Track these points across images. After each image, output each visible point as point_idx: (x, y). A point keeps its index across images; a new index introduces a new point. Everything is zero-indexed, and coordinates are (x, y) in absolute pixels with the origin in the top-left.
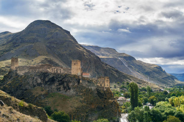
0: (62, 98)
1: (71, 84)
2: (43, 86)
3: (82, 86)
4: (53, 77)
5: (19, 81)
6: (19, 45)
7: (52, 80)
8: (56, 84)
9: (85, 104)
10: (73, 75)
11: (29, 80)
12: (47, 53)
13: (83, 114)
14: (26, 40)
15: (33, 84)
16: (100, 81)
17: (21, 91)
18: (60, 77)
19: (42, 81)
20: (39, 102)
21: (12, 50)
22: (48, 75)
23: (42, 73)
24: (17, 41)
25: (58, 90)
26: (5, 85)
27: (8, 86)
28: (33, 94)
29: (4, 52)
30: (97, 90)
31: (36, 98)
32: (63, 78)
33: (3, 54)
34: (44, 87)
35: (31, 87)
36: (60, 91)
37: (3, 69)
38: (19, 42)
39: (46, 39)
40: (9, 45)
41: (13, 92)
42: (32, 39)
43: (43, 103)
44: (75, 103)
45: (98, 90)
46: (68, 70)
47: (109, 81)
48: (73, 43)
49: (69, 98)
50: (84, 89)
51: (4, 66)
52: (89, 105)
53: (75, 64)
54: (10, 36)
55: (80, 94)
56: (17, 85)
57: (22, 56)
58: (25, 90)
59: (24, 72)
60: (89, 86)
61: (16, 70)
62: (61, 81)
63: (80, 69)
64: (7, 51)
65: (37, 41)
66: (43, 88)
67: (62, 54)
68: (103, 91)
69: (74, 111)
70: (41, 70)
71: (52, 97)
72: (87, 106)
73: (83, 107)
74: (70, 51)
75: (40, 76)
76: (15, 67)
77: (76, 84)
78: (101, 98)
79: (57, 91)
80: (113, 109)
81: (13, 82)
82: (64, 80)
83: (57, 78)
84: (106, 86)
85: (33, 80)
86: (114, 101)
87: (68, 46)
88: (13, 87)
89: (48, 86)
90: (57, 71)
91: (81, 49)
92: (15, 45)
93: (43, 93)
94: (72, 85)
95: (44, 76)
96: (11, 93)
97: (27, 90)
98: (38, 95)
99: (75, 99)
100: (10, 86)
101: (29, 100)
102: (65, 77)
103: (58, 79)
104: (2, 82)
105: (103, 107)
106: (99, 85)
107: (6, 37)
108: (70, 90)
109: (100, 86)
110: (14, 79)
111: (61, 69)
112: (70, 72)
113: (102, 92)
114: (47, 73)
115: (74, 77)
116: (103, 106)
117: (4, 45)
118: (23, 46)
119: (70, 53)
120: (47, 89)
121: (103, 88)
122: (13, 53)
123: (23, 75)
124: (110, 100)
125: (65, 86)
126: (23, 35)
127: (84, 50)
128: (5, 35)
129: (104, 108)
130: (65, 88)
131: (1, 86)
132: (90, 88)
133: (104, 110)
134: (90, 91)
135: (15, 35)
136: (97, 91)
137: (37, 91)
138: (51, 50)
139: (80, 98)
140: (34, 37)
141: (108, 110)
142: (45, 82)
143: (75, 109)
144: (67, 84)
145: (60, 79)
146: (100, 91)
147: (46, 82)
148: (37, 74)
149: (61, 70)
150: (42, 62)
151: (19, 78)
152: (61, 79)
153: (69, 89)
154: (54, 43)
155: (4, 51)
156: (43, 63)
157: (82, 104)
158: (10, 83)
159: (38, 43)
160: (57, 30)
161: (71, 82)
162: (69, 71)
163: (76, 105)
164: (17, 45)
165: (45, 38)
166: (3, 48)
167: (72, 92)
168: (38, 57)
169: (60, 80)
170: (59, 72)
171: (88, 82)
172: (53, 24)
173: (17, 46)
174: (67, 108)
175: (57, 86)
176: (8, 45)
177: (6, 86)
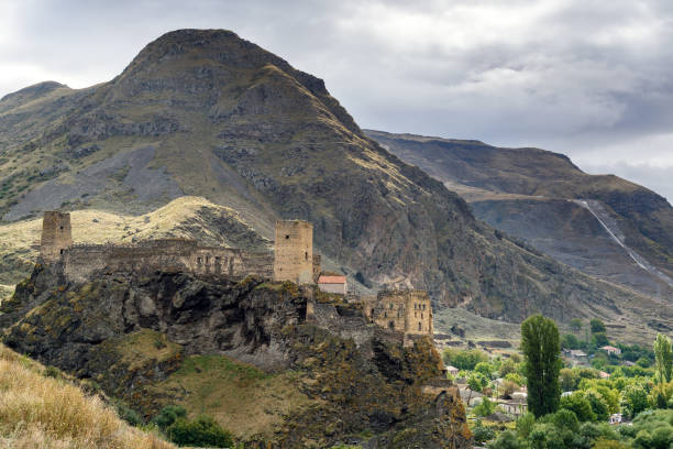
0: (237, 379)
1: (270, 322)
2: (163, 325)
3: (315, 329)
4: (202, 293)
5: (69, 305)
6: (94, 149)
7: (199, 305)
8: (216, 318)
9: (325, 402)
10: (279, 283)
11: (106, 304)
12: (215, 184)
13: (313, 442)
14: (123, 126)
15: (125, 320)
16: (388, 306)
17: (79, 345)
18: (230, 289)
19: (160, 306)
20: (145, 392)
21: (67, 170)
22: (183, 284)
23: (158, 273)
24: (85, 129)
25: (224, 344)
26: (18, 324)
27: (28, 325)
28: (124, 360)
29: (30, 179)
30: (376, 345)
31: (135, 374)
32: (242, 296)
33: (25, 192)
34: (166, 332)
35: (117, 332)
36: (229, 348)
37: (20, 257)
38: (95, 134)
39: (212, 117)
40: (54, 150)
41: (48, 349)
42: (149, 120)
43: (158, 396)
44: (283, 396)
45: (381, 347)
46: (261, 264)
47: (428, 308)
48: (336, 135)
49: (262, 378)
50: (322, 340)
51: (26, 246)
52: (340, 407)
53: (287, 237)
54: (62, 101)
55: (306, 360)
56: (63, 323)
57: (106, 199)
58: (93, 343)
59: (88, 270)
60: (342, 329)
61: (61, 264)
62: (233, 306)
63: (310, 259)
64: (43, 177)
65: (175, 128)
66: (164, 336)
67: (284, 187)
68: (400, 347)
69: (278, 429)
70: (154, 261)
71: (199, 371)
72: (331, 409)
73: (313, 412)
74: (321, 171)
75: (152, 287)
76: (57, 251)
77: (291, 322)
78: (391, 377)
79: (220, 348)
80: (436, 422)
81: (48, 310)
82: (245, 301)
83: (219, 296)
84: (413, 330)
85: (124, 301)
86: (444, 392)
87: (312, 149)
88: (47, 331)
89: (184, 327)
90: (217, 265)
91: (373, 163)
92: (79, 150)
93: (162, 355)
94: (274, 325)
95: (167, 289)
96: (42, 354)
97: (99, 342)
98: (140, 364)
99: (287, 381)
100: (36, 325)
101: (106, 381)
102: (250, 291)
103: (223, 298)
104: (9, 312)
105: (397, 418)
106: (384, 324)
107: (48, 109)
108: (268, 345)
109: (390, 331)
110: (52, 296)
111: (232, 259)
112: (270, 272)
113: (395, 354)
114: (177, 274)
115: (283, 292)
116: (397, 411)
117: (33, 147)
118: (111, 155)
119: (321, 180)
120: (180, 342)
121: (400, 336)
122: (67, 187)
123: (85, 283)
124: (427, 389)
125: (250, 327)
126: (113, 100)
127: (391, 166)
128: (41, 100)
129: (400, 421)
130: (248, 335)
131: (3, 326)
132: (344, 335)
133: (402, 428)
134: (344, 347)
135: (81, 101)
136: (376, 350)
137: (138, 347)
138: (234, 168)
139: (303, 376)
140: (159, 110)
141: (415, 430)
142: (169, 312)
143: (282, 421)
144: (257, 321)
145: (230, 299)
146: (385, 351)
147: (176, 313)
148: (141, 280)
149: (236, 261)
150: (187, 225)
151: (72, 293)
152: (233, 300)
153: (266, 339)
154: (250, 137)
155: (32, 174)
156: (189, 229)
157: (308, 401)
158: (38, 313)
159: (177, 136)
160: (262, 74)
161: (271, 311)
162: (266, 268)
163: (287, 406)
164: (84, 146)
165: (211, 113)
166: (27, 164)
167: (274, 352)
168: (173, 202)
169: (228, 303)
170: (225, 270)
171: (340, 311)
172: (247, 44)
173: (86, 153)
174: (251, 416)
175: (219, 327)
176: (50, 148)
177: (23, 325)
